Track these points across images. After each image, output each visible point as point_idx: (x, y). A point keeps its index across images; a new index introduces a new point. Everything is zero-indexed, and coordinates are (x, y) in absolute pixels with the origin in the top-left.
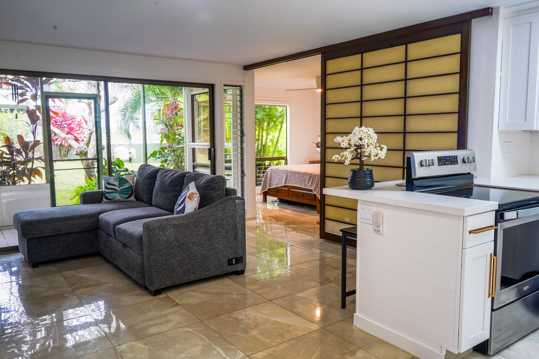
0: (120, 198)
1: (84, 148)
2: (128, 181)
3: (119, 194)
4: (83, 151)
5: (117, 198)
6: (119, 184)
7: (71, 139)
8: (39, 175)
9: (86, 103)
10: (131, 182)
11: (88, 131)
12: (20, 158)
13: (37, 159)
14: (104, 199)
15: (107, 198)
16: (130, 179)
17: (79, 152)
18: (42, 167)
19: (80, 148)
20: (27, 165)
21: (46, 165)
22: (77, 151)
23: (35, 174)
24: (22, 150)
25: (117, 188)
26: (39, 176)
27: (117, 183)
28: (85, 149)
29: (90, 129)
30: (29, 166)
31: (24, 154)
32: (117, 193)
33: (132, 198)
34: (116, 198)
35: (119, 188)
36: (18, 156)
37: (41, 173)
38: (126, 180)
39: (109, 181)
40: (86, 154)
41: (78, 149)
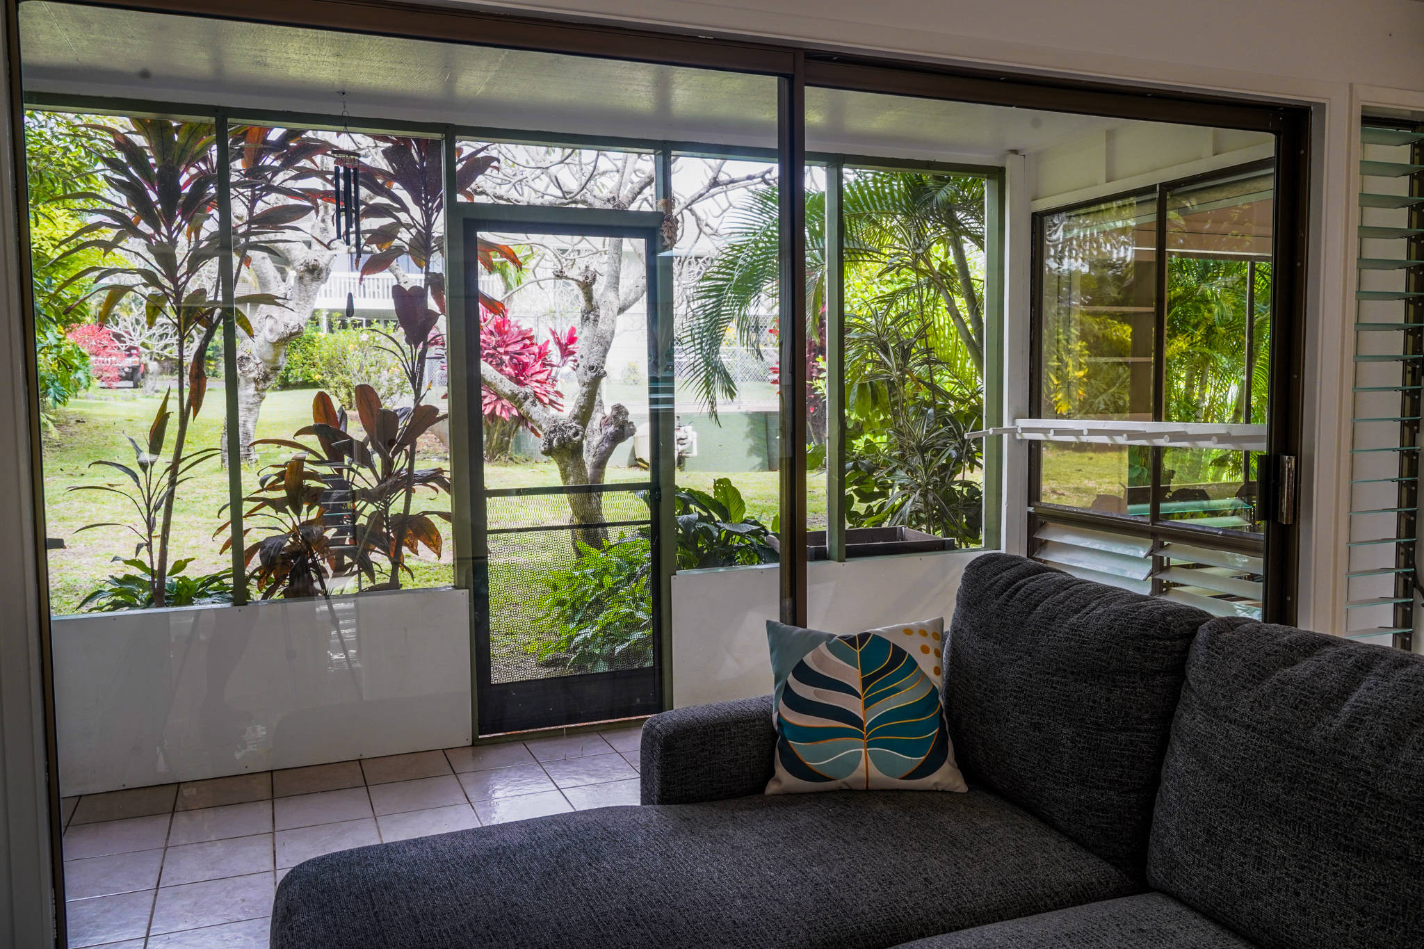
0: (875, 772)
1: (573, 431)
2: (913, 664)
3: (869, 745)
4: (570, 439)
5: (859, 773)
6: (866, 682)
7: (531, 399)
8: (430, 540)
9: (576, 280)
10: (927, 664)
11: (589, 373)
12: (365, 479)
13: (424, 480)
14: (780, 771)
15: (797, 768)
16: (925, 650)
17: (555, 443)
18: (441, 514)
19: (560, 429)
20: (387, 505)
21: (457, 503)
22: (550, 442)
23: (417, 535)
24: (369, 447)
25: (855, 706)
26: (429, 546)
27: (853, 677)
28: (576, 434)
29: (595, 364)
30: (397, 507)
31: (377, 459)
32: (862, 737)
33: (946, 776)
34: (854, 767)
35: (867, 704)
36: (355, 472)
37: (438, 535)
38: (899, 653)
39: (808, 659)
40: (577, 450)
41: (552, 436)
